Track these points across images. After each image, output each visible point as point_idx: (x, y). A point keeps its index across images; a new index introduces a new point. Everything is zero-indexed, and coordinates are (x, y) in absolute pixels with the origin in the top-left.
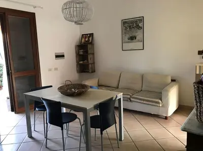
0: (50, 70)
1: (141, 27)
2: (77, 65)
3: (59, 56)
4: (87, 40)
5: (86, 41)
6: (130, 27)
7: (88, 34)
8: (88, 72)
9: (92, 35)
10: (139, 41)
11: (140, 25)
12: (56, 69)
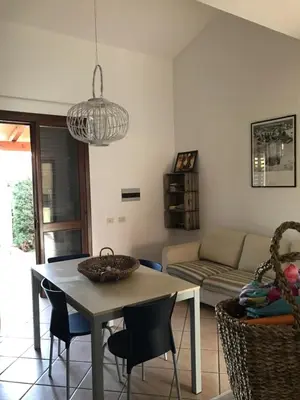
0: (110, 221)
1: (291, 138)
2: (165, 213)
3: (130, 195)
4: (185, 163)
5: (184, 167)
6: (267, 137)
7: (188, 153)
8: (183, 227)
9: (195, 154)
10: (286, 168)
11: (289, 133)
12: (122, 220)
